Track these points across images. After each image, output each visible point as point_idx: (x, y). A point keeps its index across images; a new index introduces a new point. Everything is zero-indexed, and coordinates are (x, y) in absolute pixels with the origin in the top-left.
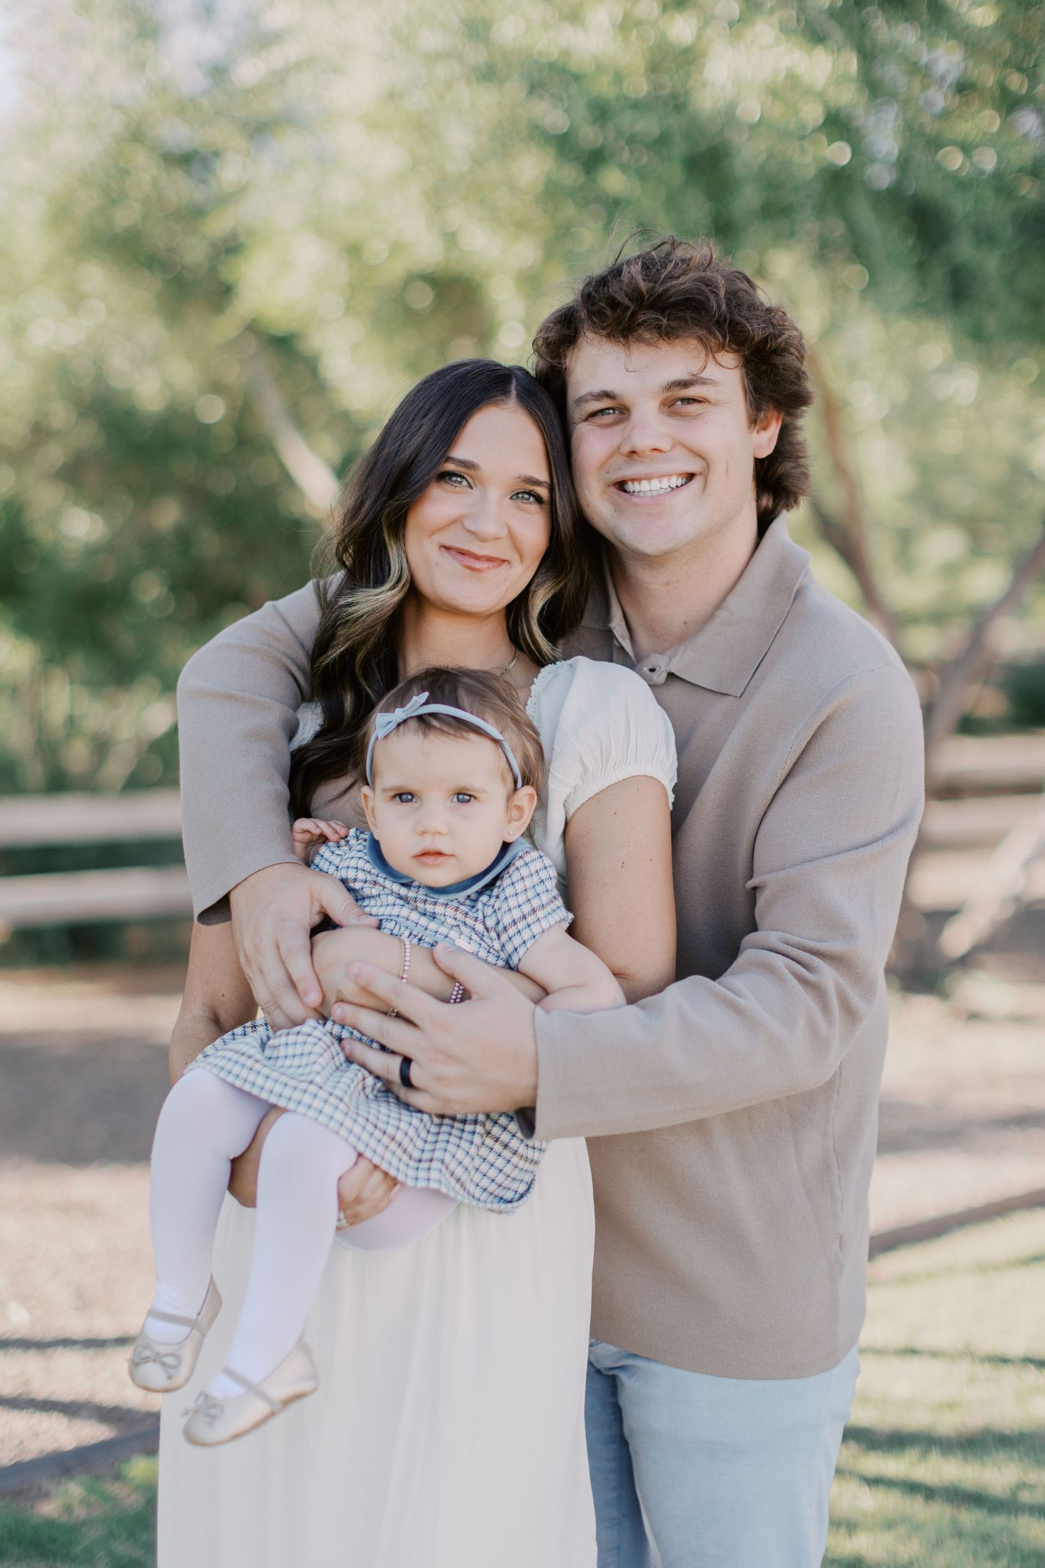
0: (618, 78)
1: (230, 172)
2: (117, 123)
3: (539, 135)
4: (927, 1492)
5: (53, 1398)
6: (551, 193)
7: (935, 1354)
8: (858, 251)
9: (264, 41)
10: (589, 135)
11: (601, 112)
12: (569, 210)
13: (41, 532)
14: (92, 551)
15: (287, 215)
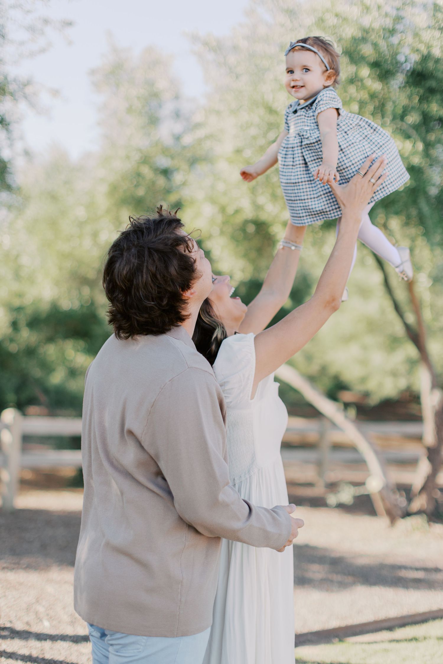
1: (178, 178)
2: (136, 157)
15: (200, 195)
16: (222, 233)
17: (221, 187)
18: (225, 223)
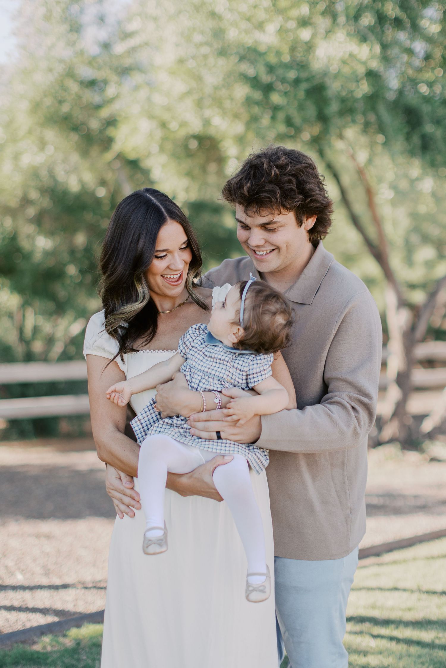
0: (278, 53)
1: (111, 91)
2: (60, 68)
3: (245, 78)
4: (398, 640)
5: (36, 607)
6: (249, 102)
7: (405, 590)
8: (381, 129)
9: (126, 36)
10: (266, 78)
11: (271, 69)
12: (256, 110)
13: (24, 244)
14: (47, 254)
15: (136, 109)
16: (162, 149)
17: (159, 99)
18: (164, 139)
